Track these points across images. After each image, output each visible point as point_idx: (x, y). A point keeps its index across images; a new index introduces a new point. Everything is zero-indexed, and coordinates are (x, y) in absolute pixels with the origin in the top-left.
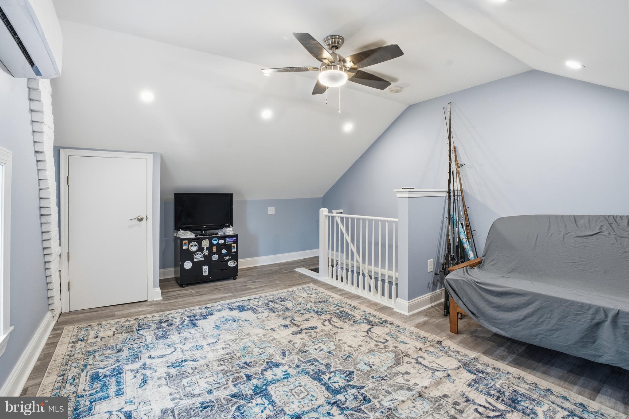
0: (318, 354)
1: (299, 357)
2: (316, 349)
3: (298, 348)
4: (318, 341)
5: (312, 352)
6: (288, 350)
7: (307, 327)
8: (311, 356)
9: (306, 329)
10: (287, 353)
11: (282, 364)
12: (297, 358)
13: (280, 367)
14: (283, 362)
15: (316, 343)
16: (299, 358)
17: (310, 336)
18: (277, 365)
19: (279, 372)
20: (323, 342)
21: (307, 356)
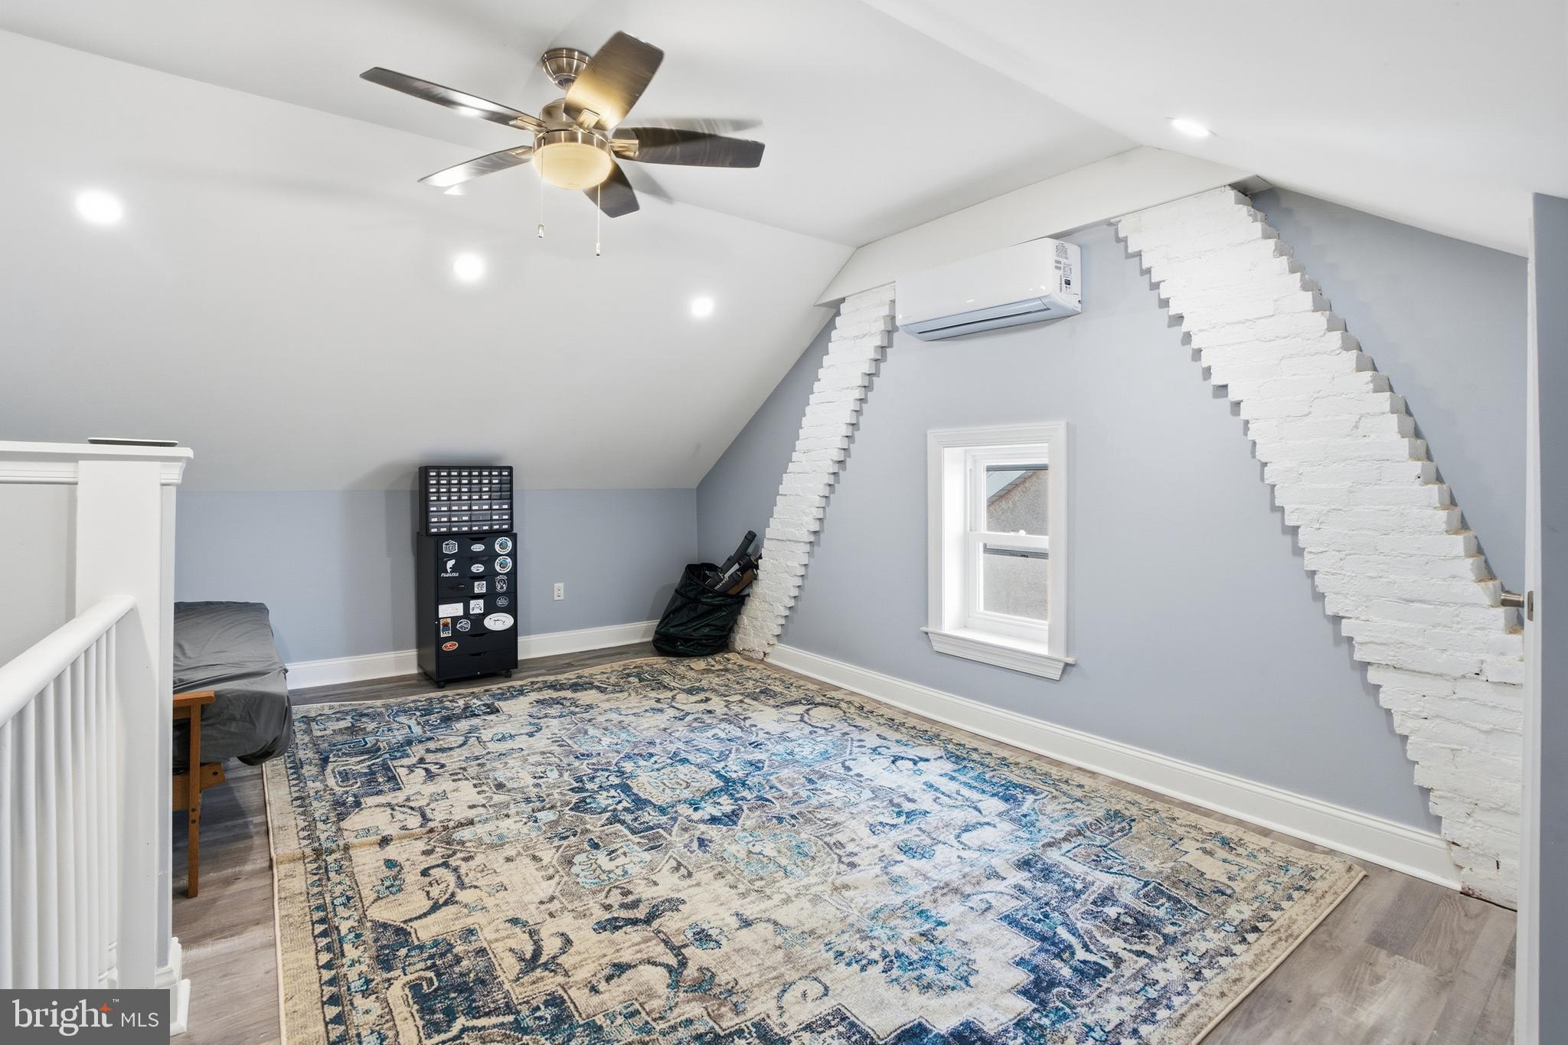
0: (622, 844)
1: (668, 836)
2: (625, 854)
3: (667, 857)
4: (611, 875)
5: (636, 847)
6: (692, 852)
7: (629, 929)
8: (639, 840)
9: (634, 922)
10: (695, 844)
11: (703, 821)
12: (673, 833)
13: (709, 817)
14: (702, 827)
15: (619, 872)
16: (670, 834)
17: (626, 893)
18: (714, 820)
19: (709, 810)
20: (598, 872)
21: (649, 840)
